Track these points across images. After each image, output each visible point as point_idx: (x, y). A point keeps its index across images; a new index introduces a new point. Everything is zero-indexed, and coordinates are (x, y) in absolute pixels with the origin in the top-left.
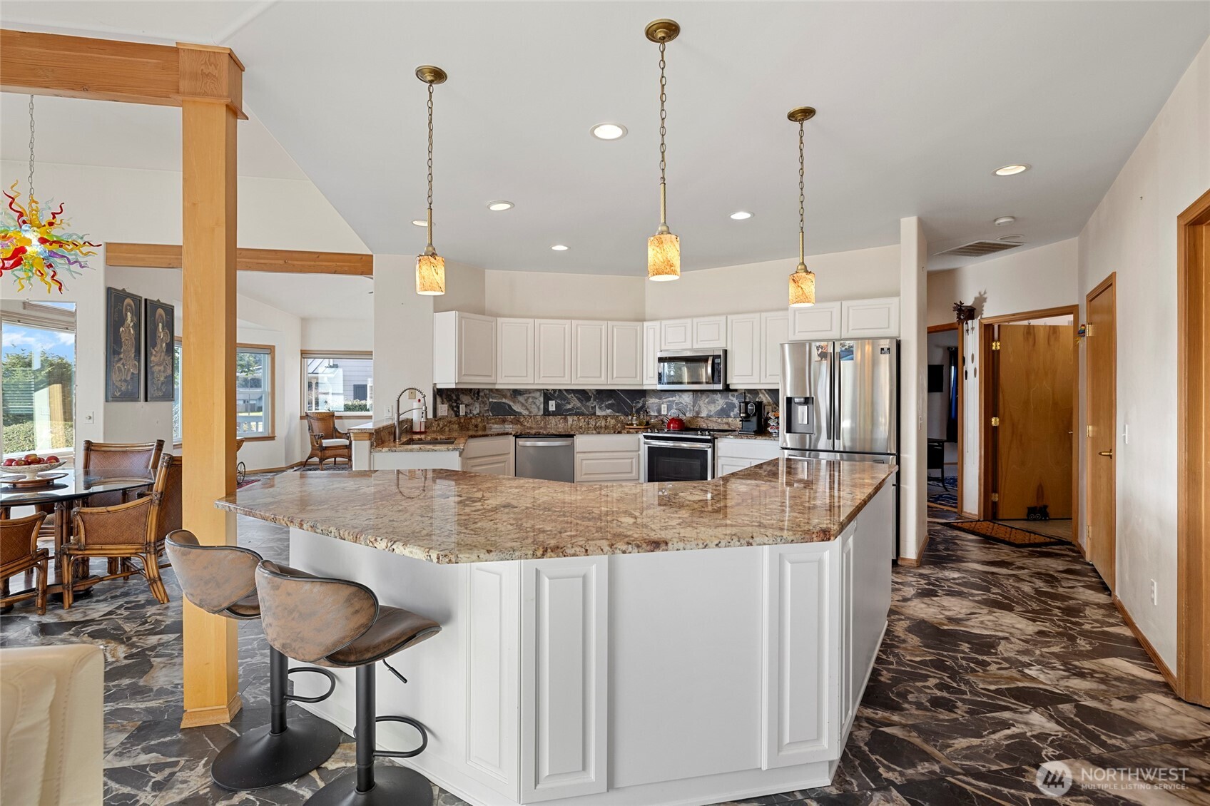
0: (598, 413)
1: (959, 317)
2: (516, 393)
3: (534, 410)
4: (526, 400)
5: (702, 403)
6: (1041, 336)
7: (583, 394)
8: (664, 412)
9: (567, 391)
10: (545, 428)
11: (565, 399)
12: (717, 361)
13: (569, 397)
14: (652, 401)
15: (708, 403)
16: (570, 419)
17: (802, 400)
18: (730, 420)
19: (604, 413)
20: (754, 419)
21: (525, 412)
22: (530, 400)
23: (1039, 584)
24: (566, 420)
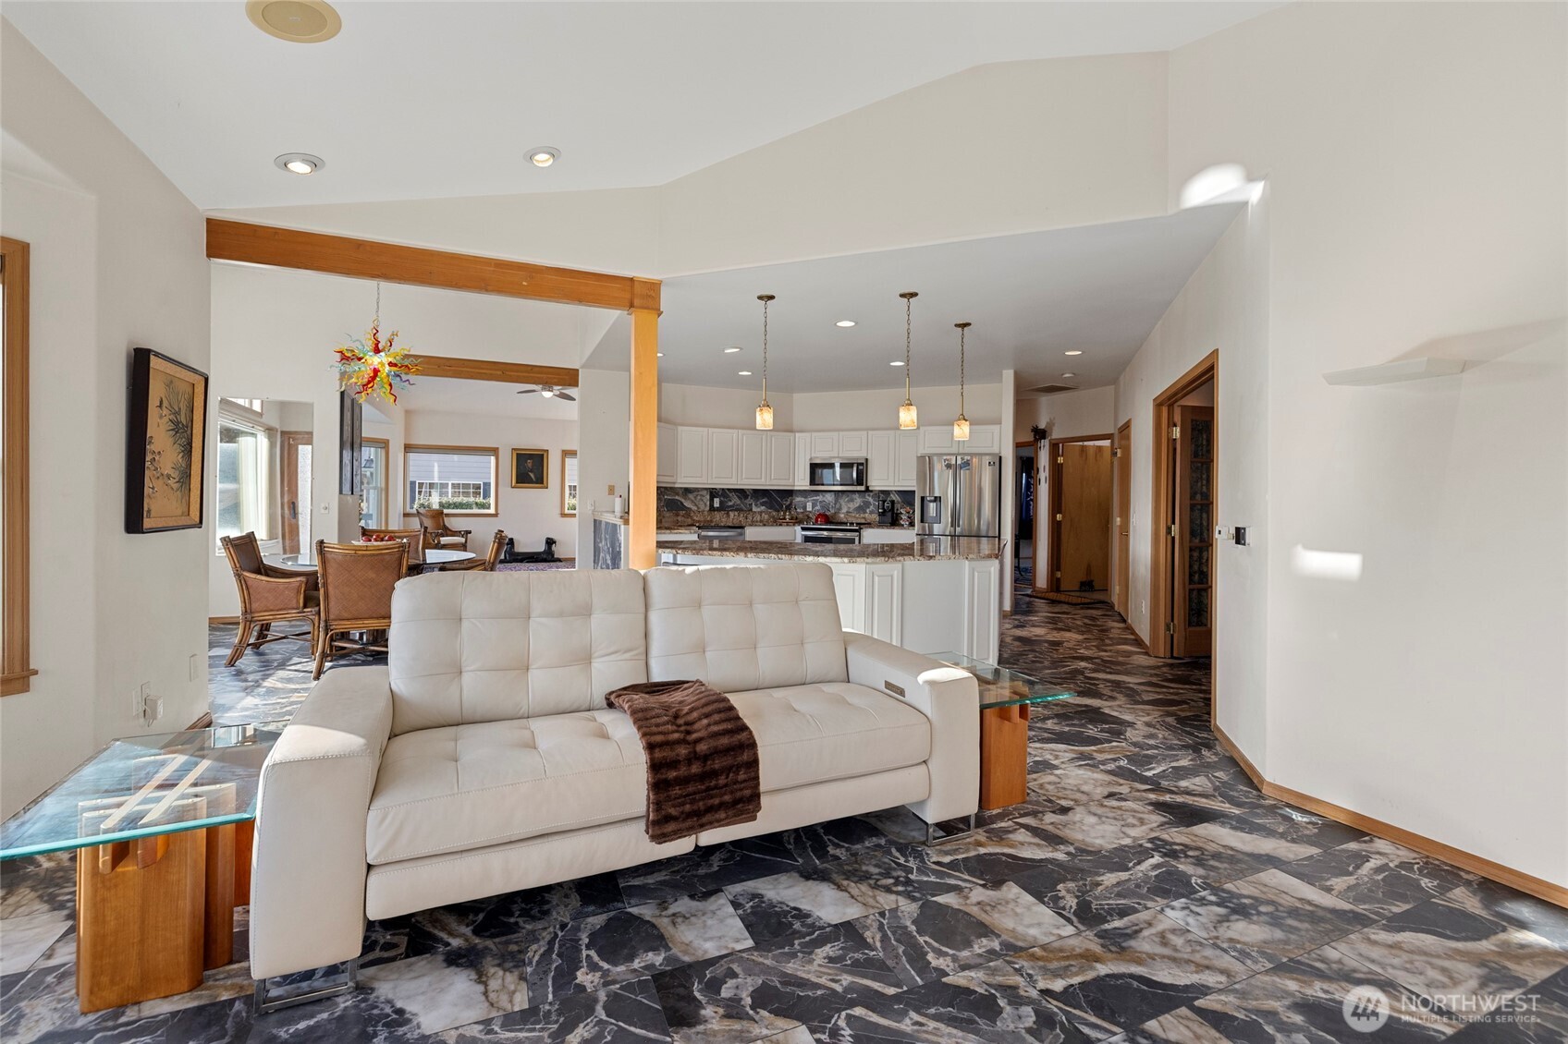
0: (754, 509)
1: (1035, 437)
2: (687, 491)
3: (702, 507)
4: (695, 498)
5: (843, 500)
6: (1091, 453)
7: (741, 493)
8: (809, 508)
9: (729, 489)
10: (711, 521)
11: (727, 496)
12: (861, 467)
13: (731, 495)
14: (798, 499)
15: (848, 501)
16: (732, 514)
17: (933, 498)
18: (867, 515)
19: (759, 510)
20: (890, 514)
21: (694, 508)
22: (699, 497)
23: (1086, 621)
24: (728, 515)
